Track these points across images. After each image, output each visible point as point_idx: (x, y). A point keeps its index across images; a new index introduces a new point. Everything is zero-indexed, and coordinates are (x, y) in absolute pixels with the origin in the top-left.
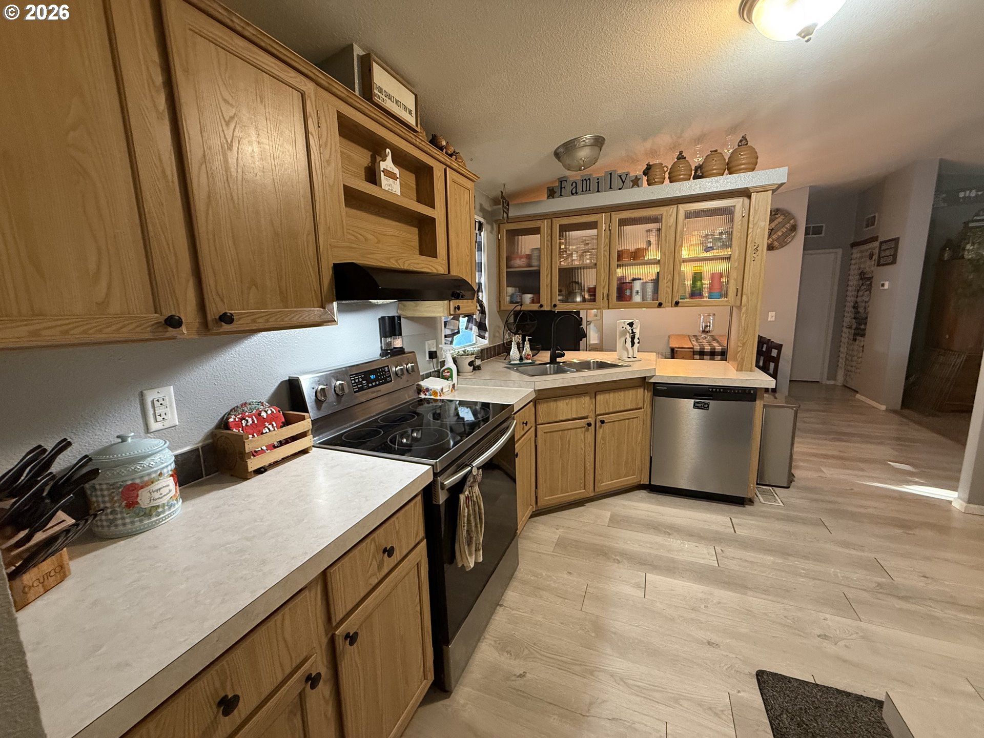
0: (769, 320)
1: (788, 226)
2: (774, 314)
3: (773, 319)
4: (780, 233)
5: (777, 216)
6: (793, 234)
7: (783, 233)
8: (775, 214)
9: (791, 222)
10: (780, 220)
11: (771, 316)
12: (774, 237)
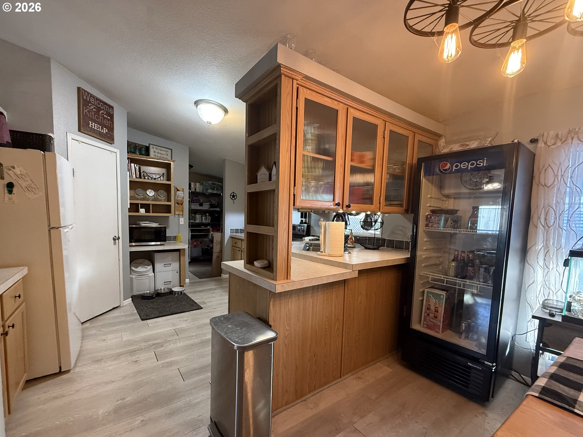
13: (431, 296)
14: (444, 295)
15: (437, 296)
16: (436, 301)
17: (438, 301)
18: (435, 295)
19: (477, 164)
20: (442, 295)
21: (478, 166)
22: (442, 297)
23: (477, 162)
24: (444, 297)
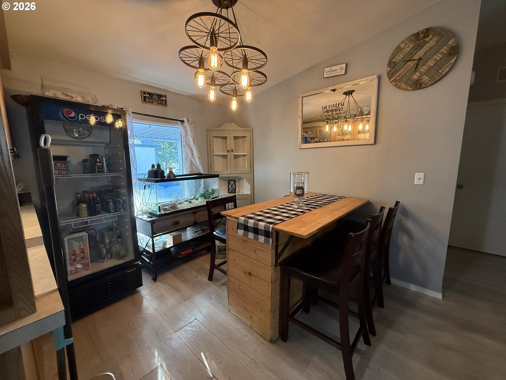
0: (415, 184)
1: (445, 50)
2: (422, 175)
3: (421, 182)
4: (431, 63)
5: (427, 39)
6: (453, 61)
7: (437, 62)
8: (424, 37)
9: (450, 43)
10: (432, 43)
11: (419, 178)
12: (423, 69)
13: (73, 241)
14: (86, 235)
15: (79, 239)
16: (80, 244)
17: (82, 243)
18: (76, 239)
19: (100, 119)
20: (84, 235)
21: (101, 121)
22: (85, 237)
23: (100, 118)
24: (86, 236)
